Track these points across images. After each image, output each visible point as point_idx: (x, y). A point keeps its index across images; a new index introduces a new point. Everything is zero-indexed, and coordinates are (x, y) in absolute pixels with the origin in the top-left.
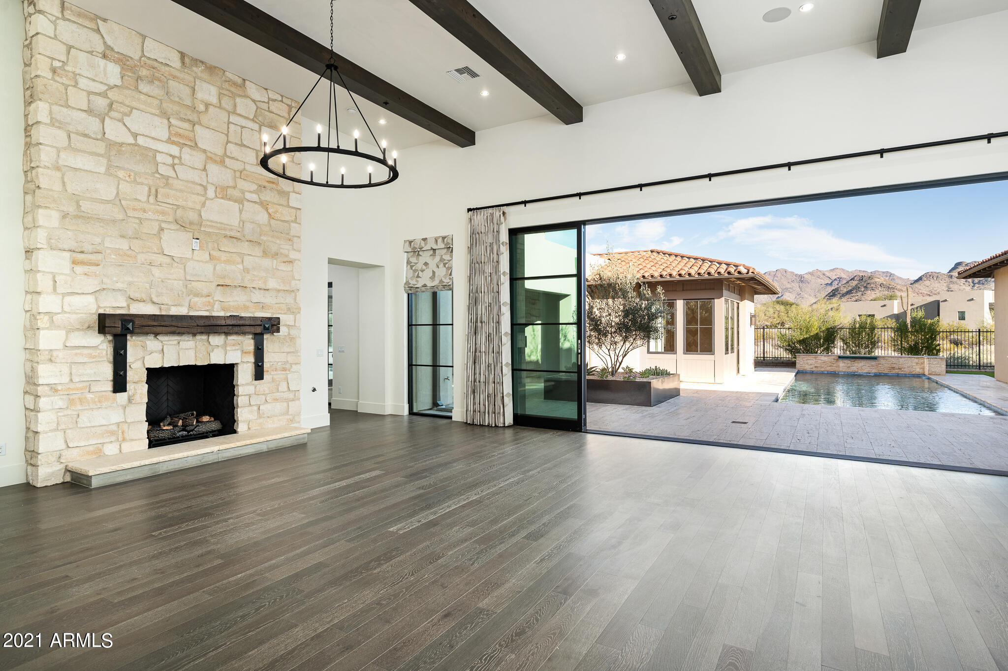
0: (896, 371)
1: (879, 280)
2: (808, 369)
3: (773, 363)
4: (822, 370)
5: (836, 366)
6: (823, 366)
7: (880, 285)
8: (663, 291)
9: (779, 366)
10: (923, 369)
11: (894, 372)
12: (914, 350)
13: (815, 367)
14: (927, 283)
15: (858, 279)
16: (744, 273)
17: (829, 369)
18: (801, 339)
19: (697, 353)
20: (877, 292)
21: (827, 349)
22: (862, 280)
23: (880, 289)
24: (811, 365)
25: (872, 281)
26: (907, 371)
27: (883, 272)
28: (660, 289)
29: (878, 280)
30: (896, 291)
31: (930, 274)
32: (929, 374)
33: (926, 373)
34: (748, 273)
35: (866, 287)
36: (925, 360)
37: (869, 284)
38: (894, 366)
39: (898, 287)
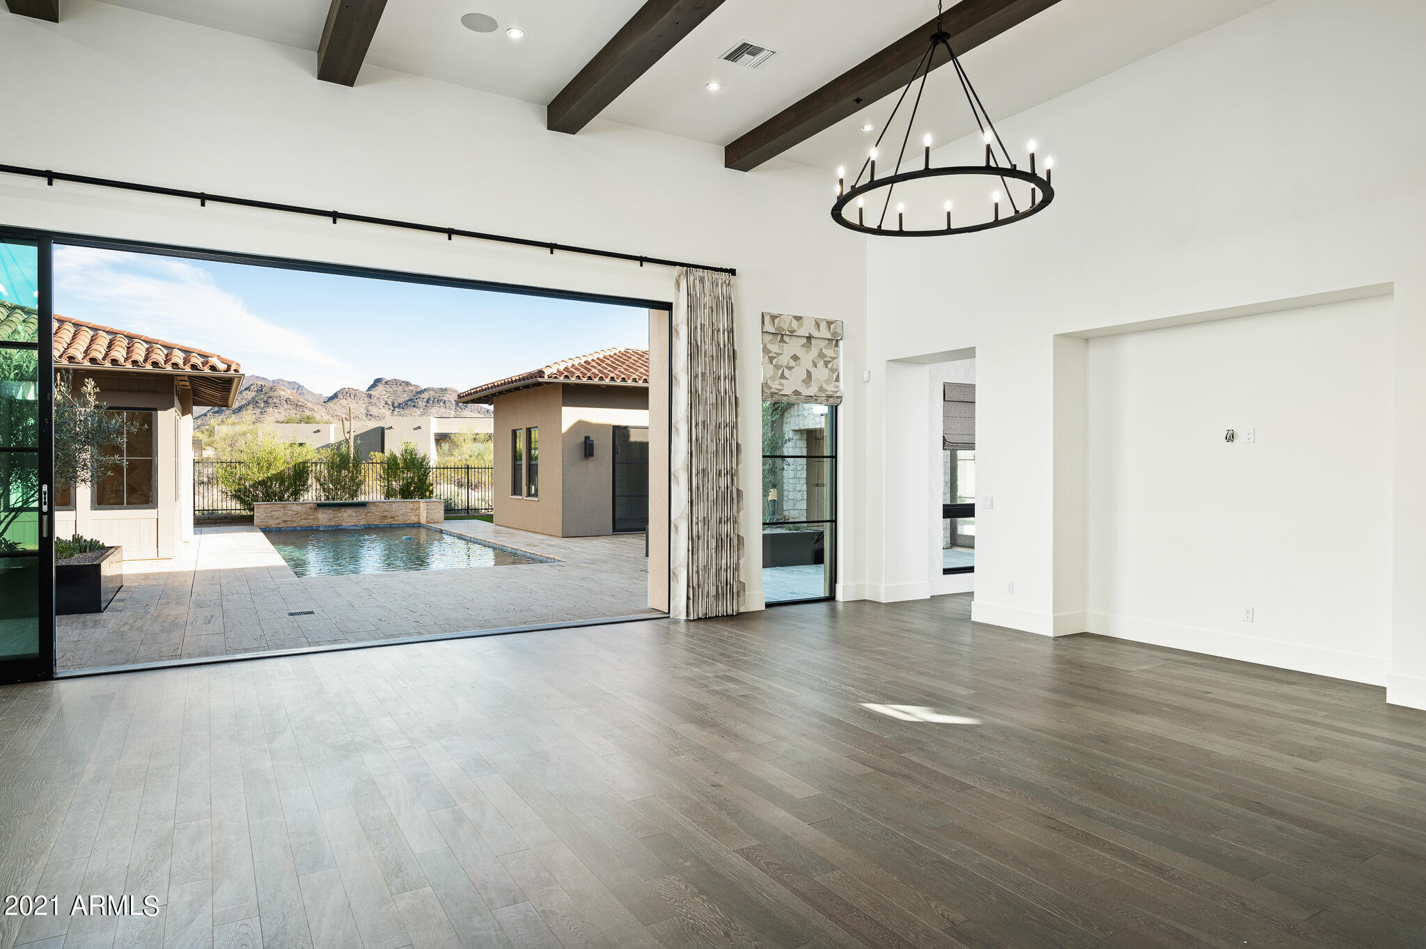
0: (389, 520)
1: (286, 393)
2: (273, 526)
3: (209, 519)
4: (294, 525)
5: (313, 519)
6: (294, 519)
7: (286, 401)
8: (98, 390)
9: (220, 523)
10: (419, 516)
11: (386, 522)
12: (406, 493)
13: (284, 521)
14: (343, 402)
15: (256, 389)
16: (221, 369)
17: (303, 523)
18: (260, 479)
19: (123, 506)
20: (282, 410)
21: (296, 494)
22: (261, 390)
23: (285, 406)
24: (277, 518)
25: (275, 394)
26: (400, 520)
27: (290, 383)
28: (90, 386)
29: (282, 393)
30: (306, 410)
31: (347, 390)
32: (428, 522)
33: (423, 521)
34: (228, 369)
35: (266, 402)
36: (421, 505)
37: (270, 397)
38: (386, 514)
39: (309, 405)
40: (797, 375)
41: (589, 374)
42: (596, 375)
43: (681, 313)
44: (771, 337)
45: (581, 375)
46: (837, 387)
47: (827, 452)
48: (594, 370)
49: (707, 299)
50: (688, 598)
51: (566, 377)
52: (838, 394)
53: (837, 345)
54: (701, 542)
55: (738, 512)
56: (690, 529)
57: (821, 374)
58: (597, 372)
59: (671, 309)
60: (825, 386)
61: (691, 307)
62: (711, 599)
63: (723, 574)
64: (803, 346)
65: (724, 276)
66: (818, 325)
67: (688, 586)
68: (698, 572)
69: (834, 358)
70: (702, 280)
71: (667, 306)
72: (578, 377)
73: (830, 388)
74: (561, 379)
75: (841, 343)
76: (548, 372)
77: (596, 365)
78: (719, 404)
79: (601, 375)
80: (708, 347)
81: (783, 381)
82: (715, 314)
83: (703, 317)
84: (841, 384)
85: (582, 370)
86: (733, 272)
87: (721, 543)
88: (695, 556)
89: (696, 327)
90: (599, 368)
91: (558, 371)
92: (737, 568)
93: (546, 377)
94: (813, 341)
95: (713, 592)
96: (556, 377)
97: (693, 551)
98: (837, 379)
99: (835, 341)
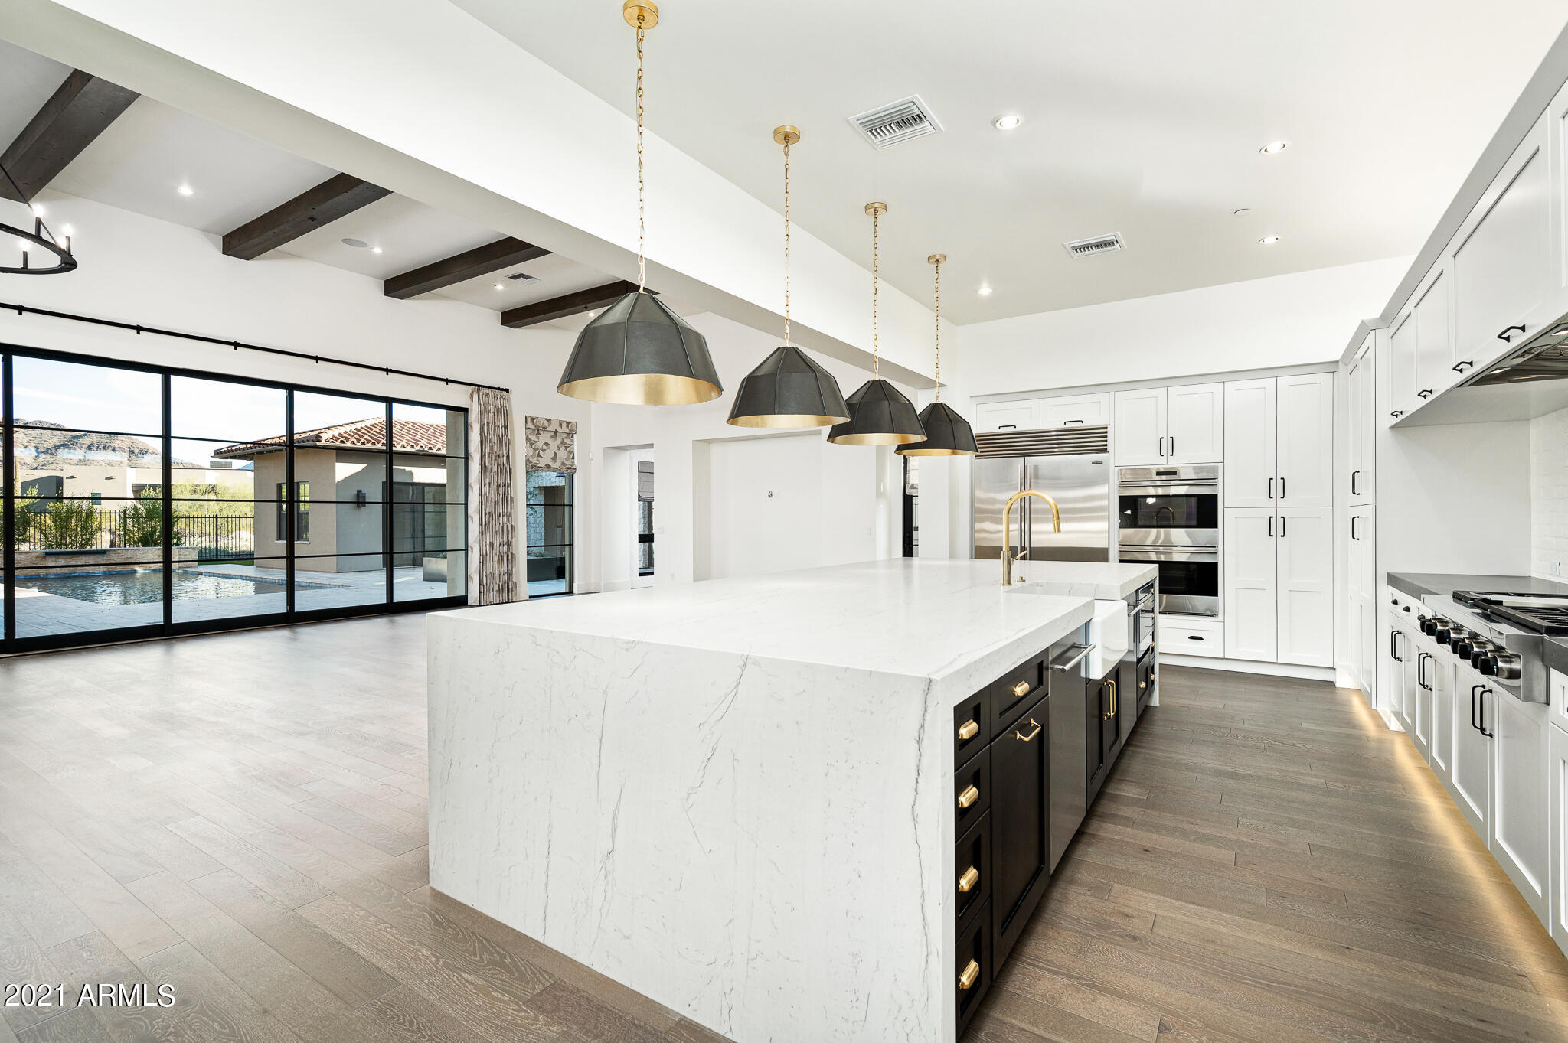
40: (549, 454)
41: (362, 440)
42: (369, 441)
43: (473, 416)
44: (531, 431)
45: (355, 441)
46: (573, 462)
47: (567, 503)
48: (366, 437)
49: (491, 408)
50: (480, 592)
51: (342, 442)
52: (574, 467)
53: (573, 437)
54: (488, 557)
55: (512, 539)
56: (481, 549)
57: (563, 454)
58: (369, 438)
59: (467, 412)
60: (565, 462)
61: (481, 412)
62: (495, 593)
63: (502, 577)
64: (551, 437)
65: (502, 393)
66: (561, 425)
67: (480, 584)
68: (486, 576)
69: (571, 445)
70: (487, 395)
71: (465, 410)
72: (353, 442)
73: (569, 463)
74: (338, 444)
75: (575, 435)
76: (324, 437)
77: (366, 432)
78: (500, 471)
79: (373, 441)
80: (492, 437)
81: (539, 458)
82: (496, 416)
83: (488, 418)
84: (575, 461)
85: (355, 436)
86: (507, 391)
87: (501, 558)
88: (485, 566)
89: (484, 425)
90: (370, 434)
91: (333, 436)
92: (511, 573)
93: (323, 441)
94: (558, 434)
95: (496, 588)
96: (332, 442)
97: (483, 562)
98: (573, 458)
99: (571, 434)
